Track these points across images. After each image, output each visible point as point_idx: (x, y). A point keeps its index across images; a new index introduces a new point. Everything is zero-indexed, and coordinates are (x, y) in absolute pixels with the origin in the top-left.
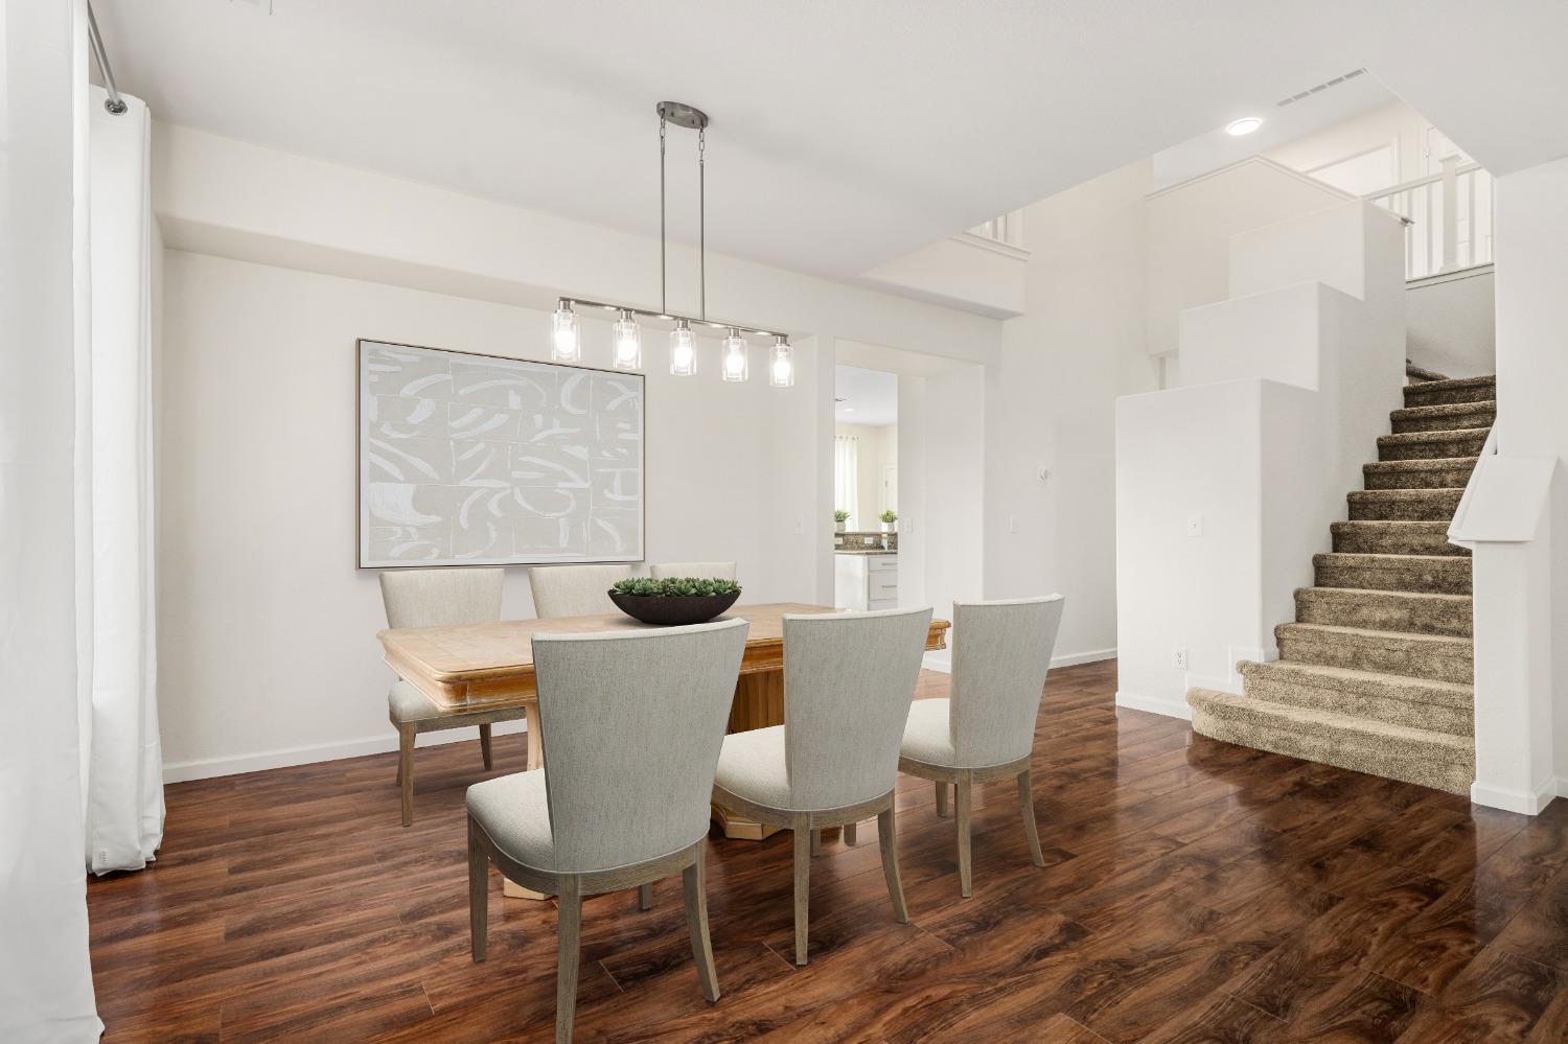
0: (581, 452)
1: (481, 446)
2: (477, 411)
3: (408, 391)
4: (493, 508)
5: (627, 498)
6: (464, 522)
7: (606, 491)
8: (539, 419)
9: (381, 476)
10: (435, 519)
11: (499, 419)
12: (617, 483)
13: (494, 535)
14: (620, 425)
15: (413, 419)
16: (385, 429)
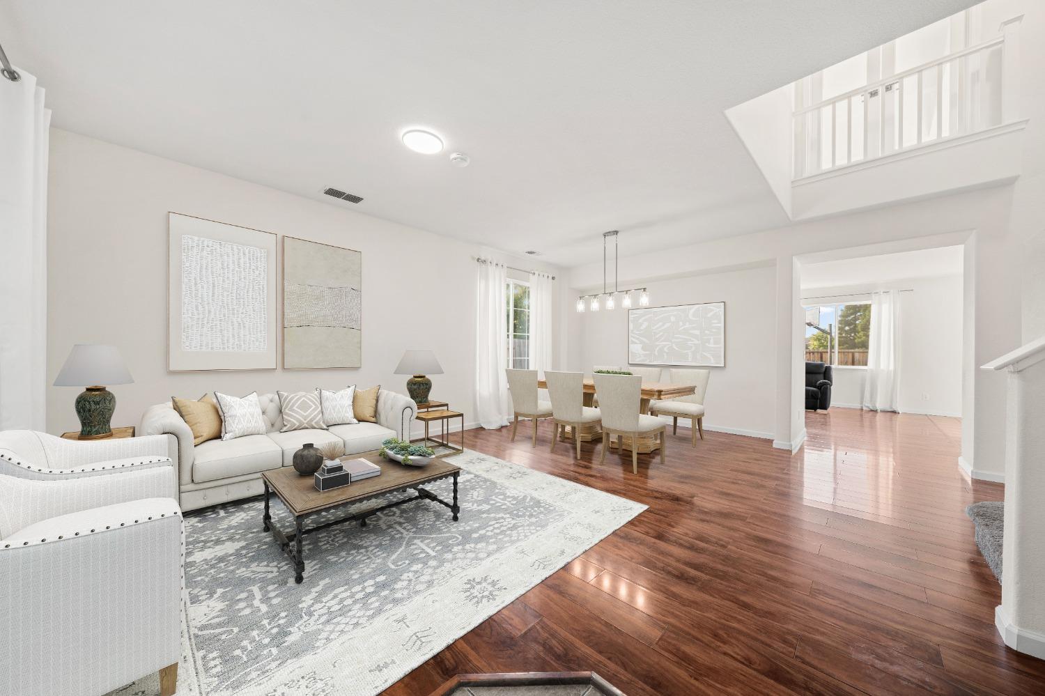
0: (697, 332)
1: (661, 334)
2: (661, 324)
3: (640, 321)
4: (666, 349)
5: (715, 346)
6: (656, 353)
7: (707, 344)
8: (681, 323)
9: (633, 343)
10: (647, 352)
11: (668, 325)
12: (712, 341)
13: (665, 356)
14: (713, 322)
15: (642, 328)
16: (635, 331)
